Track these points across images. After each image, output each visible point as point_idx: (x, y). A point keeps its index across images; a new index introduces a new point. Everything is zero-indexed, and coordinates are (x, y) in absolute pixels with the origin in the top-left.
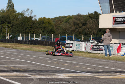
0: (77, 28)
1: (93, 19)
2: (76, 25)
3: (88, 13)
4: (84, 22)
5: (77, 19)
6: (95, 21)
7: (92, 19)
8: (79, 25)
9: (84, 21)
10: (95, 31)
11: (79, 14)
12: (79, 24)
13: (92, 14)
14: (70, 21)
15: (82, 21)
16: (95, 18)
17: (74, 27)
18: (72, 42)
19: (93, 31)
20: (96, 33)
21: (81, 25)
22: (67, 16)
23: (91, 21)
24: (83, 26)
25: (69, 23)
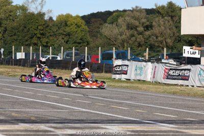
0: (133, 36)
1: (166, 18)
2: (132, 29)
3: (156, 5)
4: (148, 23)
5: (133, 17)
6: (169, 22)
7: (163, 17)
8: (138, 29)
9: (148, 21)
10: (169, 41)
11: (137, 7)
12: (137, 27)
13: (163, 7)
14: (120, 20)
15: (144, 20)
16: (169, 16)
17: (127, 34)
18: (126, 62)
19: (166, 40)
20: (171, 44)
21: (141, 29)
22: (114, 12)
23: (160, 21)
24: (145, 31)
25: (117, 25)
